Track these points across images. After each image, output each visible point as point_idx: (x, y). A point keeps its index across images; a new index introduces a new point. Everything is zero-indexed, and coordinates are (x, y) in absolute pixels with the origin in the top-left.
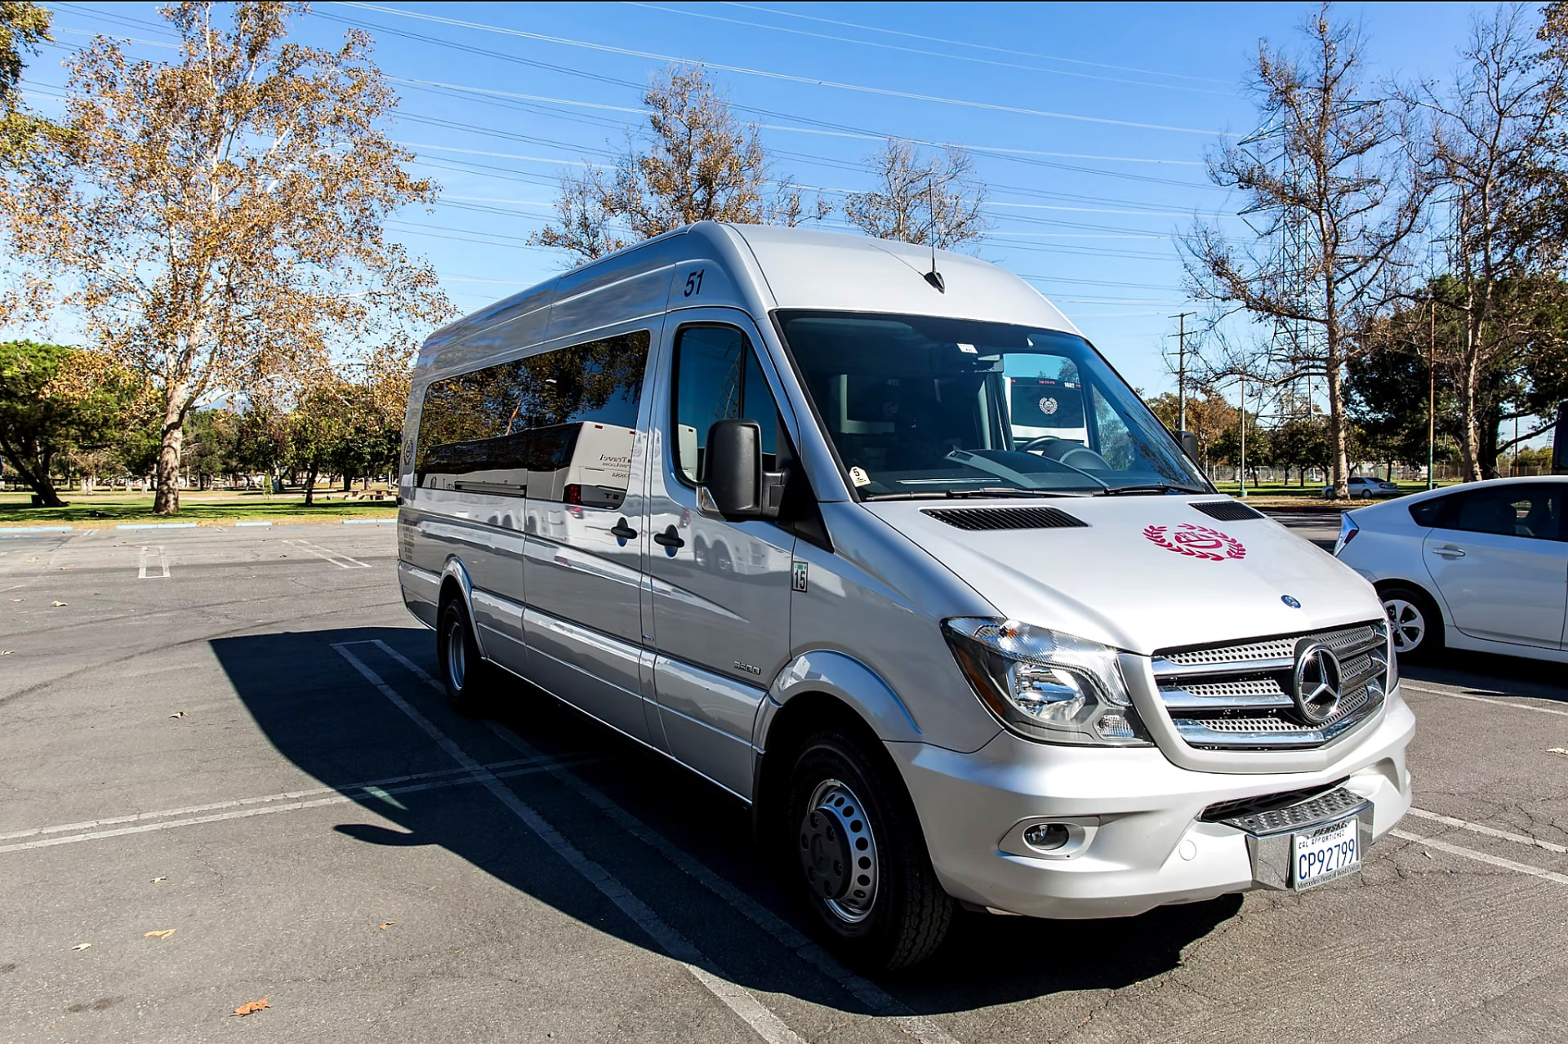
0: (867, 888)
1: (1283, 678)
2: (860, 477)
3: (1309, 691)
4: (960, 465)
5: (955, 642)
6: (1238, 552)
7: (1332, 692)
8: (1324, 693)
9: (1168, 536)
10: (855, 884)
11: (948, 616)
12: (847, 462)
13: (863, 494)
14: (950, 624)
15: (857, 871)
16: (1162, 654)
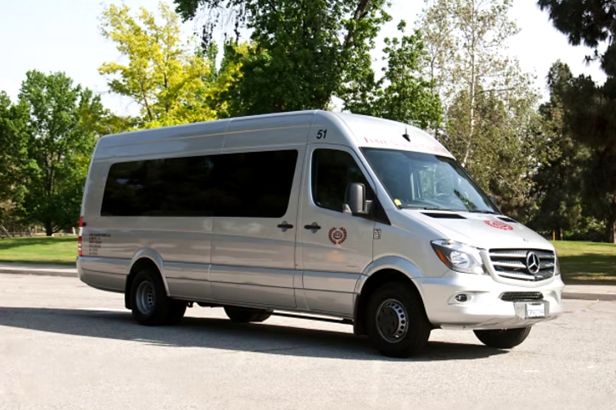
0: (403, 330)
1: (523, 260)
2: (398, 202)
3: (530, 265)
4: (422, 202)
5: (435, 247)
6: (512, 229)
7: (536, 265)
8: (534, 266)
9: (491, 223)
10: (399, 329)
11: (432, 239)
12: (393, 198)
13: (400, 207)
14: (433, 242)
15: (401, 325)
16: (491, 251)
